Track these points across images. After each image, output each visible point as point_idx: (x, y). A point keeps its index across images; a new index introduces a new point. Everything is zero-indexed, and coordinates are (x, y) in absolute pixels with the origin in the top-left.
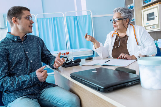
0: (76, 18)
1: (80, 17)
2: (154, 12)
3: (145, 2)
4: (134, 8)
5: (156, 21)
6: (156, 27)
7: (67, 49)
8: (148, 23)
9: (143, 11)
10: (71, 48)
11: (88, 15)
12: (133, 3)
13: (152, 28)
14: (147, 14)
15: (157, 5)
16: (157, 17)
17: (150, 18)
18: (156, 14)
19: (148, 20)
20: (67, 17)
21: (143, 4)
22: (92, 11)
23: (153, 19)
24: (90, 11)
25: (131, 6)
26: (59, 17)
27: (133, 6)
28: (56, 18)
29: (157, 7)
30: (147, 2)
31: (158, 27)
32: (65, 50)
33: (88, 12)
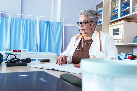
0: (49, 23)
1: (53, 23)
2: (119, 28)
3: (113, 18)
4: (102, 23)
5: (120, 36)
6: (120, 42)
7: (36, 51)
8: (113, 38)
9: (110, 27)
10: (40, 51)
11: (61, 23)
12: (102, 18)
13: (116, 42)
14: (113, 30)
15: (123, 22)
16: (122, 32)
17: (115, 33)
18: (121, 30)
19: (113, 35)
20: (40, 21)
21: (111, 20)
22: (64, 20)
23: (118, 34)
24: (63, 20)
25: (100, 21)
26: (33, 20)
27: (102, 21)
28: (30, 20)
29: (123, 24)
30: (114, 19)
31: (121, 42)
32: (34, 51)
33: (61, 20)
